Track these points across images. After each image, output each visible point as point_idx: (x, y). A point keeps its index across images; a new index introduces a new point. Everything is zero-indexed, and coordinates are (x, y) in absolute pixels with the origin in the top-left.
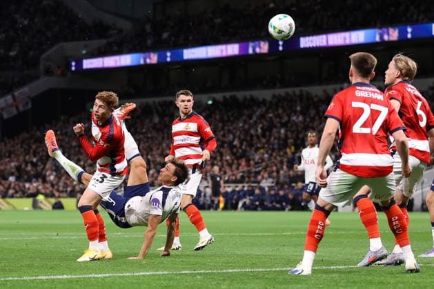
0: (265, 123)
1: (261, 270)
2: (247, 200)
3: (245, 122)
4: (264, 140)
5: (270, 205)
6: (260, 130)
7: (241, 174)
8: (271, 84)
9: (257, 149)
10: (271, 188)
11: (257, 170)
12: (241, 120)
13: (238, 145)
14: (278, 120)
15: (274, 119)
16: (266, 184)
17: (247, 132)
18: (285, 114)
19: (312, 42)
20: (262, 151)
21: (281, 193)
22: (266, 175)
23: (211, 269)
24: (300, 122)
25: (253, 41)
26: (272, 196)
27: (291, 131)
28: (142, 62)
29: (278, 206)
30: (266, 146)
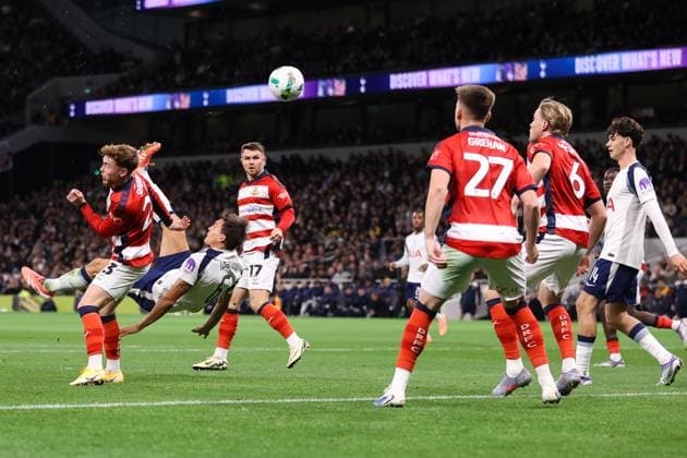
0: (340, 194)
1: (331, 400)
2: (313, 302)
3: (311, 192)
4: (338, 218)
5: (345, 309)
6: (332, 204)
7: (305, 265)
8: (349, 140)
9: (328, 231)
10: (346, 285)
11: (328, 259)
12: (306, 190)
13: (302, 224)
14: (358, 189)
15: (352, 188)
16: (340, 279)
17: (314, 206)
18: (367, 183)
19: (407, 81)
20: (334, 233)
21: (361, 292)
22: (340, 267)
23: (261, 398)
24: (389, 193)
25: (324, 79)
26: (348, 296)
27: (375, 205)
28: (168, 106)
29: (356, 310)
30: (340, 226)
